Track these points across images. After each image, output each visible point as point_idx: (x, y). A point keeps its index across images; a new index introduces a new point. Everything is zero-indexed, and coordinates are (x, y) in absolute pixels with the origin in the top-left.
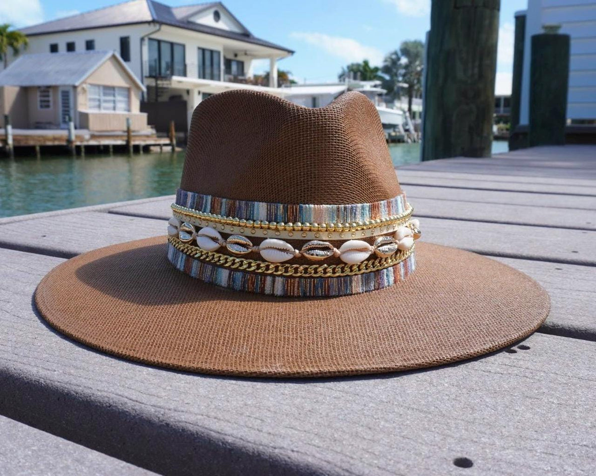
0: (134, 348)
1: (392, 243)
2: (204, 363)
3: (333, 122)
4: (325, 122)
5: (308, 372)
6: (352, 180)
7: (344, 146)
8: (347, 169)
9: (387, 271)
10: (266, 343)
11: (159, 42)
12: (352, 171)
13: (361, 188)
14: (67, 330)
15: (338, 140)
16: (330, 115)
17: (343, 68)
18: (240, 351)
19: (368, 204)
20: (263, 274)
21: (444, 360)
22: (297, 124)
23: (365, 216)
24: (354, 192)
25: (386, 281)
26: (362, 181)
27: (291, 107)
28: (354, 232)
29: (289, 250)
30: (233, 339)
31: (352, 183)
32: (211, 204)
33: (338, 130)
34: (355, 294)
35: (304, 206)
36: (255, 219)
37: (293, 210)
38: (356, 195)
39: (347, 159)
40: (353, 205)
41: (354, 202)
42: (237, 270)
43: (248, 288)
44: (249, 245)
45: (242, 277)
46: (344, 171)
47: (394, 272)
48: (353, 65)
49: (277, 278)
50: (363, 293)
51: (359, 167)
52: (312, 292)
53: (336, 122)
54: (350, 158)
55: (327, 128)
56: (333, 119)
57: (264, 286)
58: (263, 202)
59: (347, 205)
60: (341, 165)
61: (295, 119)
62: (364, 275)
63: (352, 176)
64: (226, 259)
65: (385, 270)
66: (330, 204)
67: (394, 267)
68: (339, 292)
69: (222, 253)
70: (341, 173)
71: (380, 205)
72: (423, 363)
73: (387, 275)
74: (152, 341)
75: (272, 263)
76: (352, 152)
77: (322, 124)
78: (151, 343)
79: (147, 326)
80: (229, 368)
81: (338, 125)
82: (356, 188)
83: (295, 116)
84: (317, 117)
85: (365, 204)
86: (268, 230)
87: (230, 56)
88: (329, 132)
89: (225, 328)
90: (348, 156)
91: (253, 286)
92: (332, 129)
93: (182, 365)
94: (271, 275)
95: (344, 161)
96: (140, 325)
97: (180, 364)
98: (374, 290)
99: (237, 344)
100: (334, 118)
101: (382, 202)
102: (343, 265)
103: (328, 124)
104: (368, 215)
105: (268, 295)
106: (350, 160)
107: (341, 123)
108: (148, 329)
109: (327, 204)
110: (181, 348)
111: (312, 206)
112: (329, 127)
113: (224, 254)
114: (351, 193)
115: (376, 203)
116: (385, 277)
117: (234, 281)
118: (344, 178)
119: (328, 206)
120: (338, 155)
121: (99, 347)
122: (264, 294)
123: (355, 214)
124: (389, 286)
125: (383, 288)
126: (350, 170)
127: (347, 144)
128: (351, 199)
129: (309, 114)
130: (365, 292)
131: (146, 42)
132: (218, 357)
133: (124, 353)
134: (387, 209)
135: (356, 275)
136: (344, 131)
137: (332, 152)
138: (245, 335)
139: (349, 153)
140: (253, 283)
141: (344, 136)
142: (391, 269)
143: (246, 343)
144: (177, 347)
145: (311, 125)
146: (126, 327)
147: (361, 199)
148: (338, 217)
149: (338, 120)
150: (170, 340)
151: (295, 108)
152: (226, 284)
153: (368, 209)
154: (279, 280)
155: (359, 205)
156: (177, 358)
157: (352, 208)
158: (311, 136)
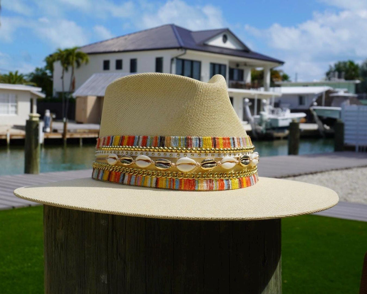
11: (183, 61)
17: (330, 66)
48: (340, 63)
87: (233, 66)
131: (175, 61)
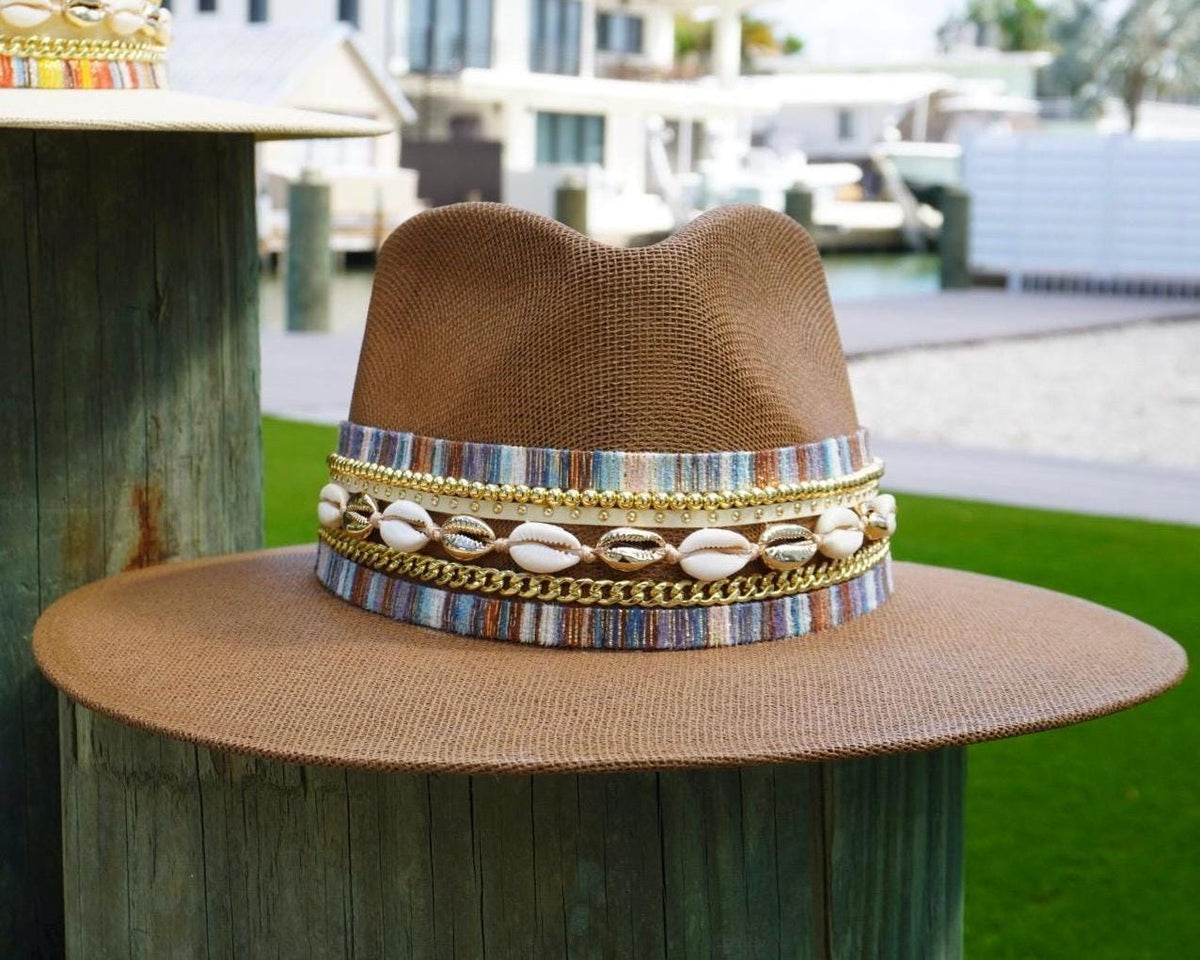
0: (249, 734)
1: (802, 539)
2: (382, 754)
3: (668, 277)
4: (651, 277)
5: (575, 763)
6: (710, 401)
7: (693, 329)
8: (699, 377)
9: (793, 602)
10: (505, 721)
12: (711, 381)
13: (733, 418)
14: (116, 709)
15: (680, 315)
16: (664, 264)
18: (453, 733)
19: (748, 453)
20: (515, 598)
21: (854, 751)
22: (592, 282)
23: (741, 478)
24: (716, 428)
25: (789, 623)
26: (733, 402)
27: (580, 246)
28: (713, 512)
29: (569, 548)
30: (441, 715)
31: (710, 406)
32: (413, 451)
33: (681, 294)
34: (714, 647)
35: (604, 454)
36: (501, 482)
37: (580, 463)
38: (720, 432)
39: (700, 356)
40: (713, 455)
41: (714, 449)
42: (462, 590)
43: (485, 628)
44: (488, 537)
45: (473, 606)
46: (692, 381)
47: (812, 606)
49: (545, 607)
50: (734, 645)
51: (728, 374)
52: (619, 640)
53: (675, 277)
54: (706, 353)
55: (655, 290)
56: (667, 272)
57: (518, 623)
58: (518, 446)
59: (700, 455)
60: (686, 369)
61: (589, 270)
62: (738, 606)
63: (710, 391)
64: (441, 568)
65: (788, 600)
66: (662, 451)
67: (812, 594)
68: (679, 641)
69: (433, 556)
70: (686, 385)
71: (776, 456)
72: (806, 752)
73: (793, 611)
74: (285, 721)
75: (536, 574)
76: (711, 340)
77: (645, 283)
78: (283, 725)
79: (274, 698)
80: (430, 759)
81: (681, 283)
82: (721, 417)
83: (588, 265)
84: (635, 268)
85: (742, 453)
86: (527, 505)
88: (659, 298)
89: (428, 697)
90: (703, 349)
91: (495, 624)
92: (667, 292)
93: (342, 758)
94: (534, 600)
95: (692, 360)
96: (261, 695)
97: (337, 756)
98: (761, 642)
99: (449, 723)
100: (671, 269)
101: (783, 450)
102: (690, 583)
103: (659, 282)
104: (748, 477)
105: (527, 644)
106: (706, 358)
107: (687, 279)
108: (275, 702)
109: (655, 450)
110: (339, 731)
111: (622, 454)
112: (659, 287)
113: (437, 558)
114: (709, 427)
115: (769, 451)
116: (788, 614)
117: (456, 616)
118: (692, 396)
119: (657, 455)
120: (679, 347)
121: (183, 734)
122: (519, 642)
123: (718, 474)
124: (797, 635)
125: (783, 638)
126: (705, 378)
127: (700, 325)
128: (707, 441)
129: (618, 260)
130: (740, 644)
132: (410, 743)
133: (231, 742)
134: (795, 466)
135: (717, 605)
136: (693, 296)
137: (666, 341)
138: (465, 708)
139: (705, 342)
140: (495, 620)
141: (694, 307)
142: (803, 598)
143: (465, 721)
144: (333, 729)
145: (621, 284)
146: (232, 700)
147: (732, 442)
148: (679, 479)
149: (681, 273)
150: (320, 720)
151: (590, 249)
152: (440, 622)
153: (748, 463)
154: (550, 611)
155: (727, 455)
156: (331, 746)
157: (709, 460)
158: (621, 306)
